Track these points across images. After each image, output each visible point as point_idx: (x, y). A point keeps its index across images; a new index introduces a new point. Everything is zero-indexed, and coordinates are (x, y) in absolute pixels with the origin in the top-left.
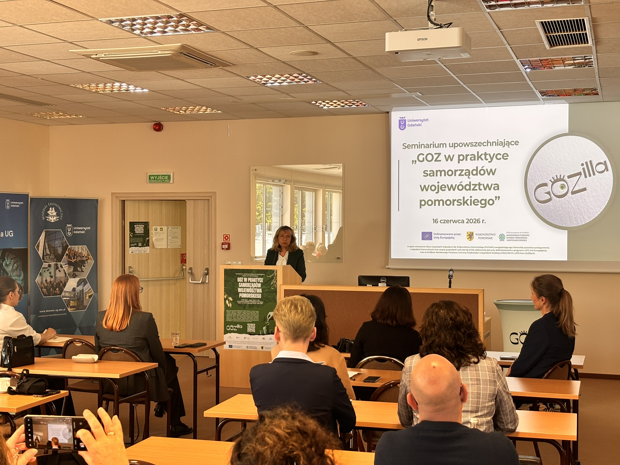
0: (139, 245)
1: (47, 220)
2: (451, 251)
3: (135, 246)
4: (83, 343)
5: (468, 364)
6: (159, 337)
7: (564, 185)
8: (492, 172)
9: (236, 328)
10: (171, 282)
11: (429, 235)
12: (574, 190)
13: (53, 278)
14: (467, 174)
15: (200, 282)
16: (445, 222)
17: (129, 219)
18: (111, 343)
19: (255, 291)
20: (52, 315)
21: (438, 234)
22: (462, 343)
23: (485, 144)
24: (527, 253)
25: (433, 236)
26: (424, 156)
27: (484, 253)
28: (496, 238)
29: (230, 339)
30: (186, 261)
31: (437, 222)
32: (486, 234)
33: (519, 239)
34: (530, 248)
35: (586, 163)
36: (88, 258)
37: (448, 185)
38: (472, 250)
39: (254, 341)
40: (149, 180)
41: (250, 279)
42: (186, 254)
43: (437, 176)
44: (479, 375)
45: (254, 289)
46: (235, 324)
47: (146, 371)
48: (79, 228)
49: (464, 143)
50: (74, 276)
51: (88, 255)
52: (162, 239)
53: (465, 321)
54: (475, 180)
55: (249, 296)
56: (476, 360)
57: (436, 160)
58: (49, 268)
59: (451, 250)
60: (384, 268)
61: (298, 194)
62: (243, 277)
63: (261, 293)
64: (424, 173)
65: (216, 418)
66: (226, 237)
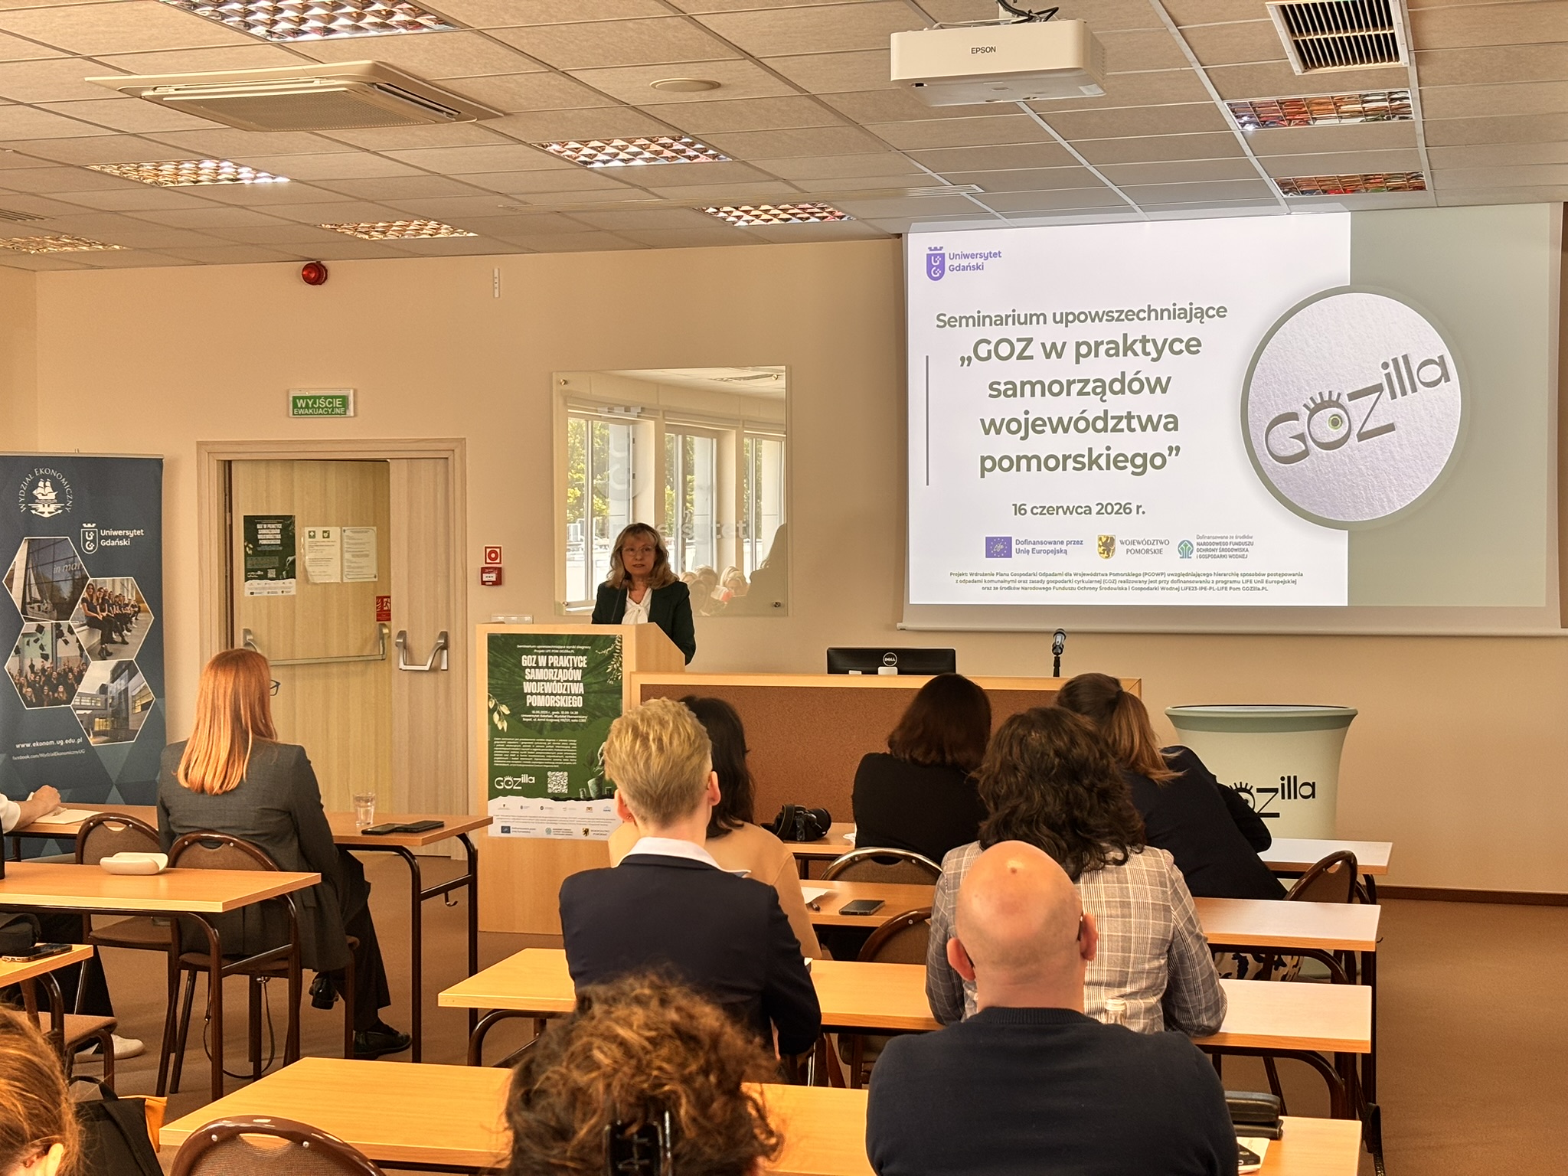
0: (270, 576)
1: (33, 512)
2: (1058, 585)
3: (260, 578)
4: (127, 823)
5: (1100, 865)
6: (322, 806)
7: (1339, 417)
8: (1161, 386)
9: (520, 784)
10: (352, 668)
11: (1005, 546)
12: (1364, 430)
13: (50, 660)
14: (1099, 390)
15: (427, 668)
16: (1045, 511)
17: (243, 508)
18: (199, 824)
19: (566, 690)
20: (48, 755)
21: (1026, 542)
22: (1086, 814)
23: (1142, 315)
24: (1247, 589)
25: (1014, 546)
26: (992, 347)
27: (1141, 589)
28: (1172, 552)
29: (505, 812)
30: (389, 615)
31: (1023, 512)
32: (1147, 543)
33: (1227, 553)
34: (1256, 575)
35: (1395, 361)
36: (139, 607)
37: (1050, 419)
38: (1110, 582)
39: (566, 814)
40: (293, 409)
41: (553, 660)
42: (389, 597)
43: (1022, 395)
44: (1128, 892)
45: (565, 684)
46: (516, 772)
47: (291, 894)
48: (115, 533)
49: (1090, 312)
50: (104, 655)
51: (139, 600)
52: (329, 560)
53: (1091, 759)
54: (1117, 405)
55: (551, 702)
56: (1120, 856)
57: (1020, 357)
58: (39, 635)
59: (1060, 582)
60: (891, 628)
61: (675, 444)
62: (537, 654)
63: (581, 695)
64: (991, 388)
65: (471, 1009)
66: (493, 554)
